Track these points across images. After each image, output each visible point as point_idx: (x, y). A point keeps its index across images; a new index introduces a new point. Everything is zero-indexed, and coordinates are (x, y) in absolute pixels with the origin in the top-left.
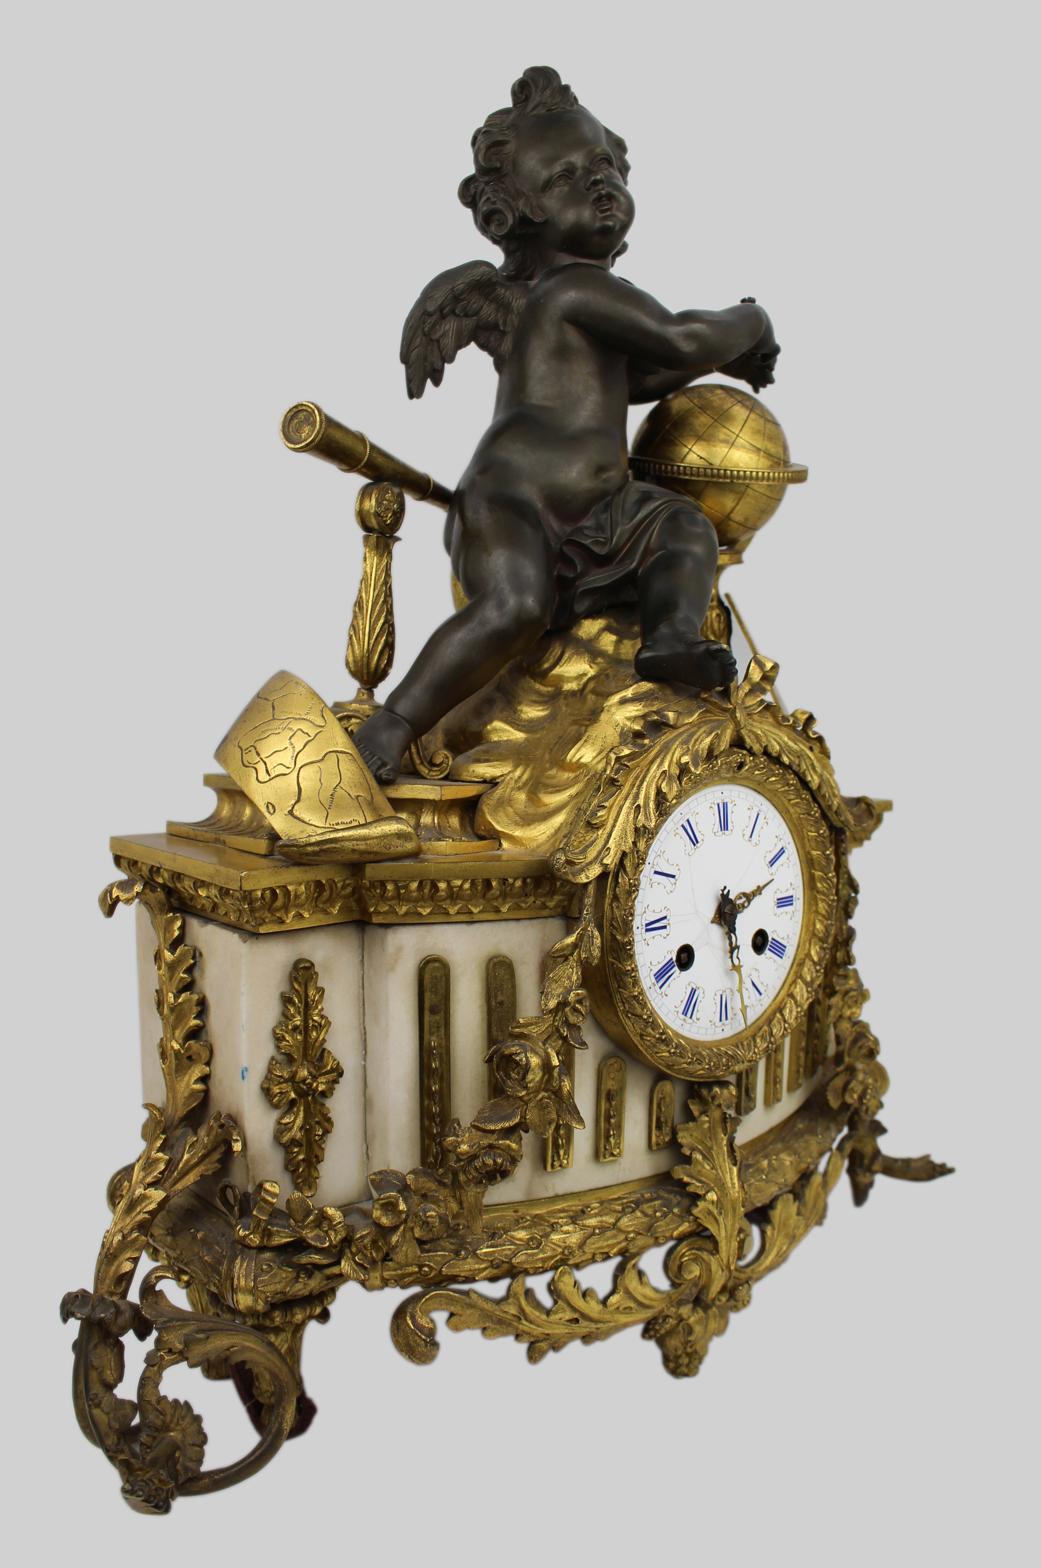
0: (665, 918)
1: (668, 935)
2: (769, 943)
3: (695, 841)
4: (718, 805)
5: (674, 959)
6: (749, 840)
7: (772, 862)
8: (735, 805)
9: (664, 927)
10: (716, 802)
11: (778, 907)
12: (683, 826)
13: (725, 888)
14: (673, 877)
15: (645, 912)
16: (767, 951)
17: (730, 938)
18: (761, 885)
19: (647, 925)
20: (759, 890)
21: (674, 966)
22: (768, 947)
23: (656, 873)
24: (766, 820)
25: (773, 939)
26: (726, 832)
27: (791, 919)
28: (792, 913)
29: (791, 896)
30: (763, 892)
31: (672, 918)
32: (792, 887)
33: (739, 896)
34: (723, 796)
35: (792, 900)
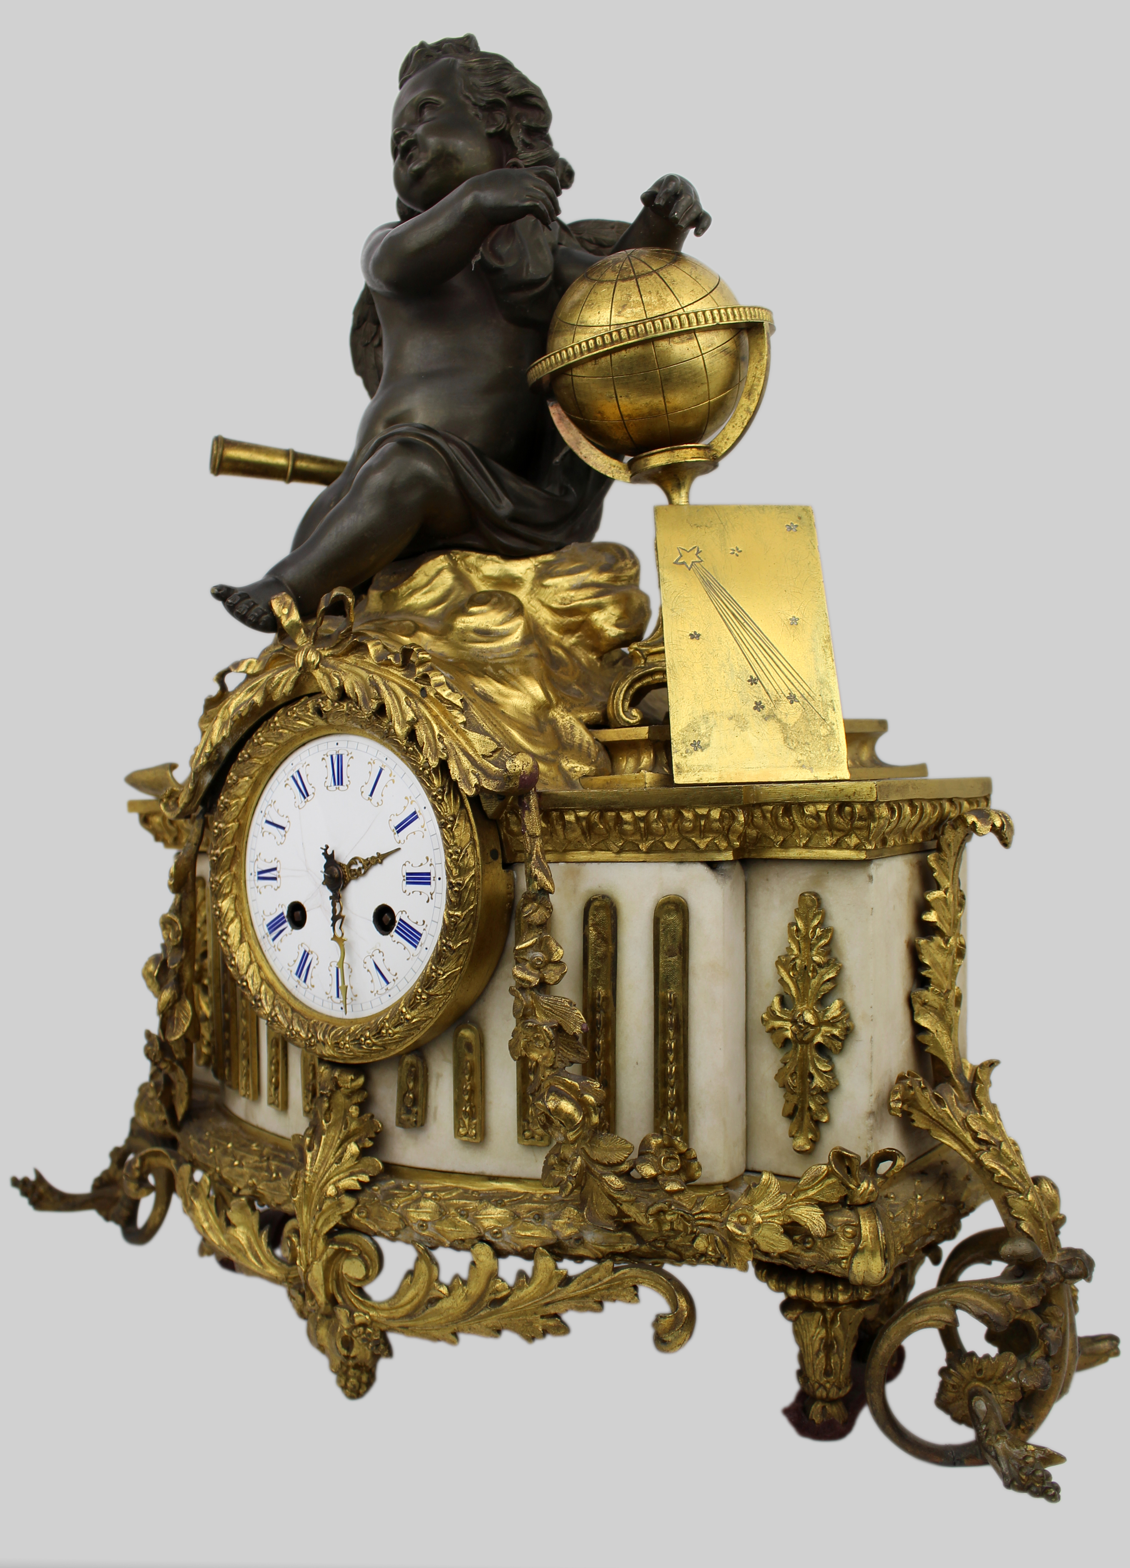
0: (275, 869)
1: (278, 887)
2: (397, 923)
3: (305, 794)
4: (332, 757)
5: (285, 914)
6: (369, 798)
7: (400, 828)
8: (352, 757)
9: (275, 879)
10: (329, 754)
11: (407, 883)
12: (293, 777)
13: (327, 847)
14: (283, 828)
15: (257, 860)
16: (393, 933)
17: (334, 905)
18: (382, 852)
19: (259, 872)
20: (380, 859)
21: (285, 922)
22: (396, 927)
23: (267, 822)
24: (392, 778)
25: (401, 920)
26: (341, 787)
27: (428, 901)
28: (431, 894)
29: (429, 874)
30: (387, 862)
31: (282, 872)
32: (429, 862)
33: (354, 861)
34: (337, 748)
35: (430, 879)
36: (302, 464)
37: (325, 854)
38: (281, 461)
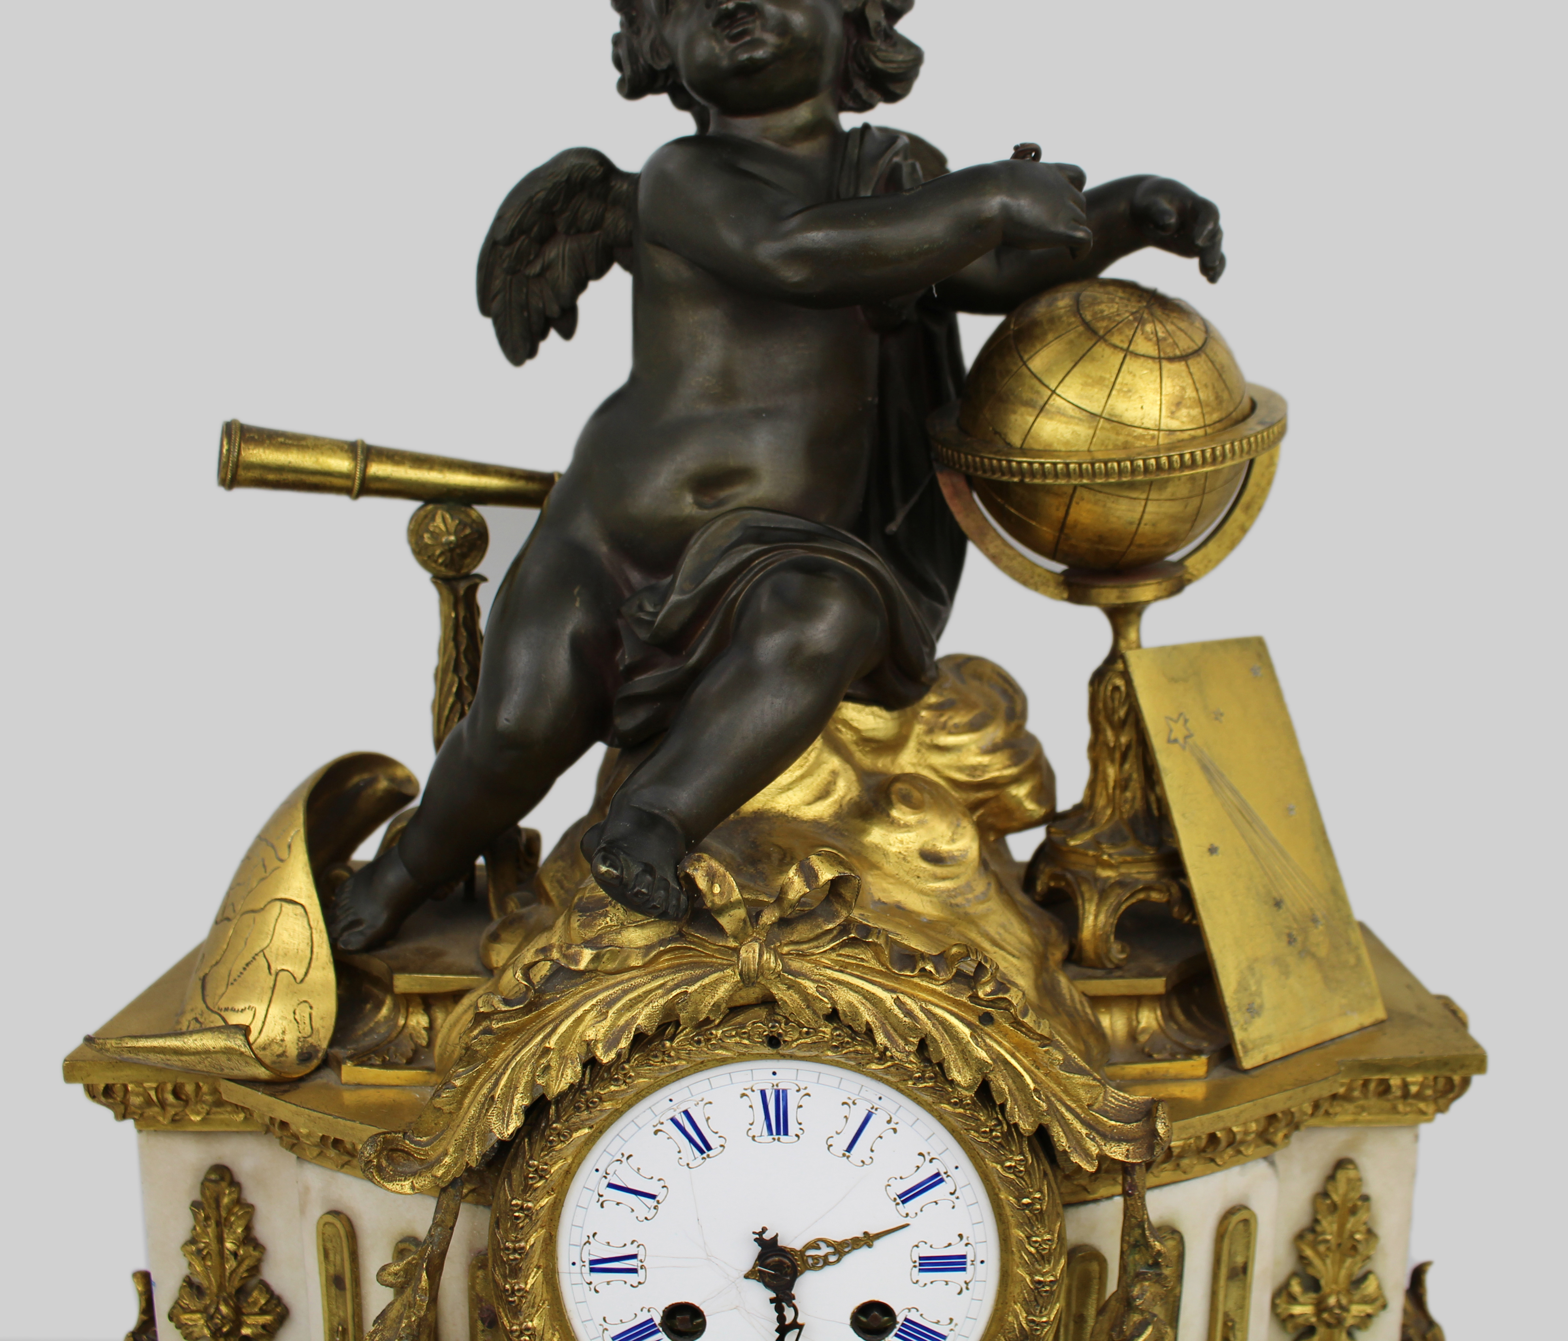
0: (634, 1257)
1: (640, 1283)
2: (898, 1326)
3: (703, 1146)
4: (763, 1093)
5: (657, 1320)
6: (844, 1155)
7: (907, 1197)
8: (808, 1095)
9: (634, 1271)
10: (758, 1088)
11: (920, 1270)
12: (674, 1120)
13: (764, 1230)
14: (653, 1197)
15: (588, 1242)
17: (779, 1310)
18: (873, 1231)
19: (592, 1262)
20: (868, 1240)
21: (658, 1331)
22: (895, 1331)
23: (608, 1186)
24: (892, 1125)
25: (906, 1320)
26: (783, 1138)
27: (960, 1293)
28: (966, 1283)
29: (964, 1257)
30: (877, 1244)
31: (650, 1260)
32: (965, 1241)
33: (814, 1245)
34: (775, 1080)
35: (965, 1263)
36: (377, 469)
37: (760, 1241)
38: (341, 464)
